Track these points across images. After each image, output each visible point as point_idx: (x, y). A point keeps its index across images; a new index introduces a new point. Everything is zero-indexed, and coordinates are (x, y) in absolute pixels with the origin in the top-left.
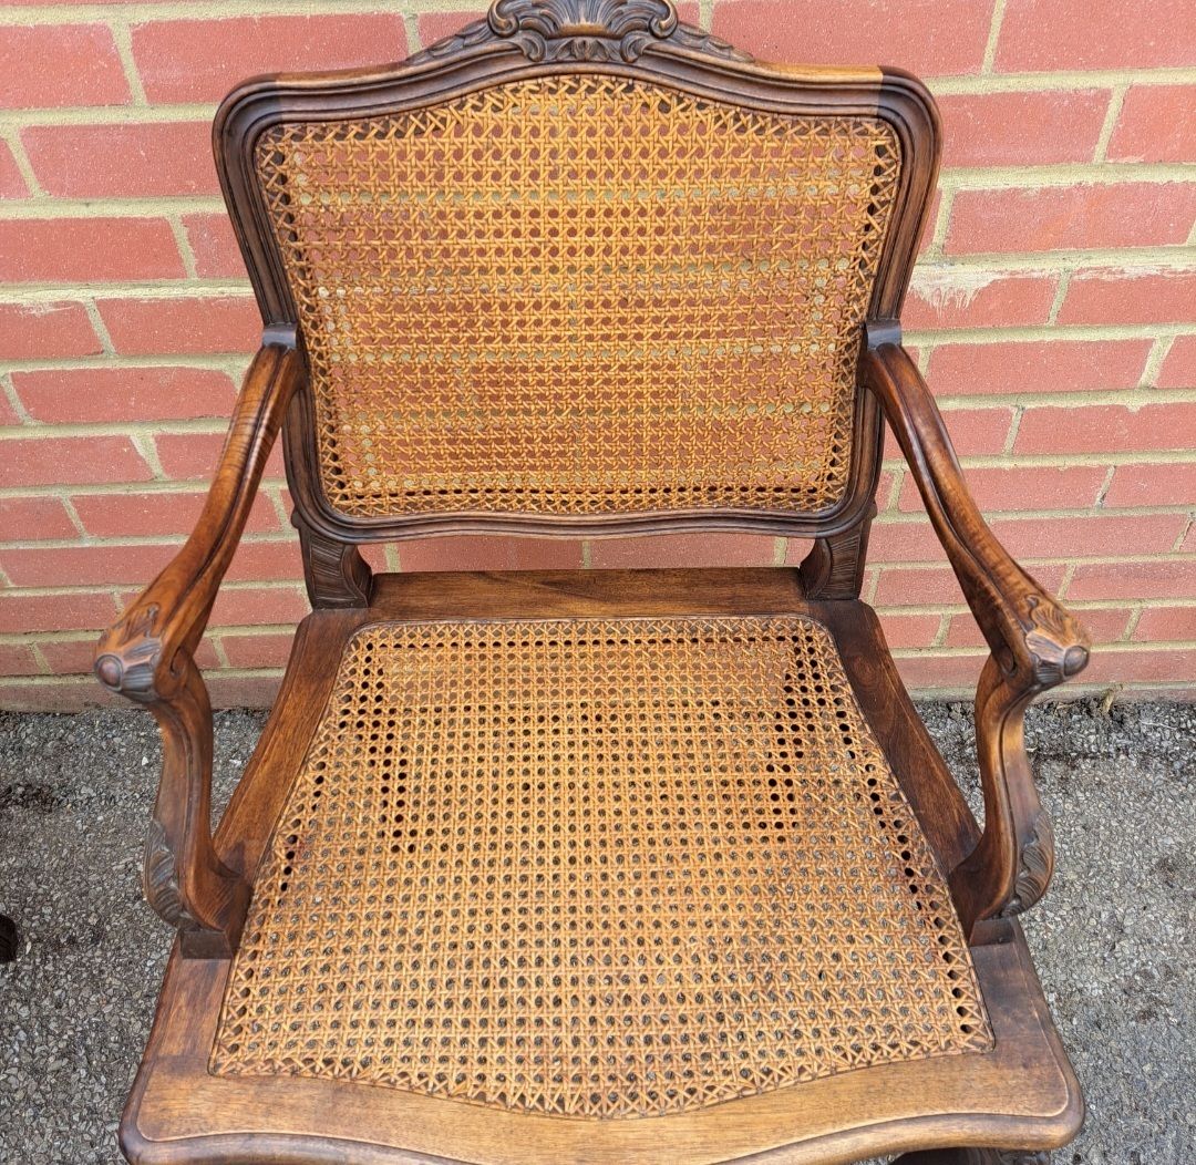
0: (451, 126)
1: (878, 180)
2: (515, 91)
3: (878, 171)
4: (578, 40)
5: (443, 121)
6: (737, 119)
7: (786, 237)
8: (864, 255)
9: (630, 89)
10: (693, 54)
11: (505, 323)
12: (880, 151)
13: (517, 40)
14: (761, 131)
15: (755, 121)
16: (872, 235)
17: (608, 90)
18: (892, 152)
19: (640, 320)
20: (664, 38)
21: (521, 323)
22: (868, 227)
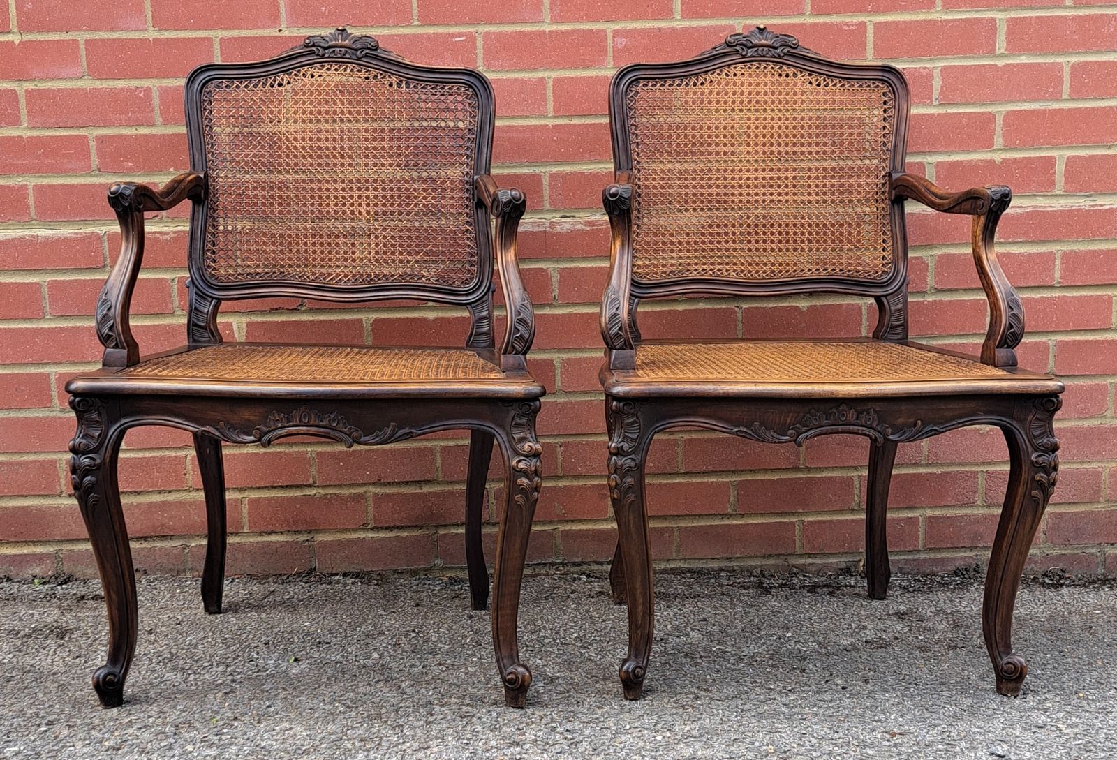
0: (708, 82)
1: (886, 107)
2: (735, 68)
3: (885, 103)
4: (761, 49)
5: (705, 79)
6: (825, 81)
7: (850, 131)
8: (885, 140)
9: (781, 68)
10: (806, 55)
11: (725, 171)
12: (884, 94)
13: (738, 48)
14: (835, 85)
15: (832, 81)
16: (886, 131)
17: (772, 68)
18: (889, 94)
20: (794, 48)
22: (884, 127)
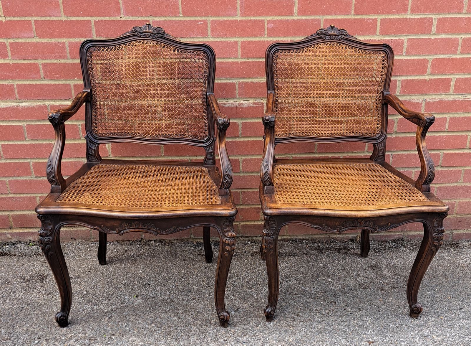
0: (308, 51)
1: (383, 62)
2: (320, 45)
3: (383, 61)
4: (332, 36)
5: (307, 50)
6: (358, 51)
7: (367, 73)
8: (382, 77)
9: (340, 45)
10: (351, 39)
11: (314, 90)
12: (383, 57)
13: (322, 36)
14: (362, 53)
15: (361, 51)
16: (383, 73)
17: (336, 45)
18: (385, 57)
19: (340, 90)
20: (346, 36)
21: (317, 90)
22: (382, 72)
